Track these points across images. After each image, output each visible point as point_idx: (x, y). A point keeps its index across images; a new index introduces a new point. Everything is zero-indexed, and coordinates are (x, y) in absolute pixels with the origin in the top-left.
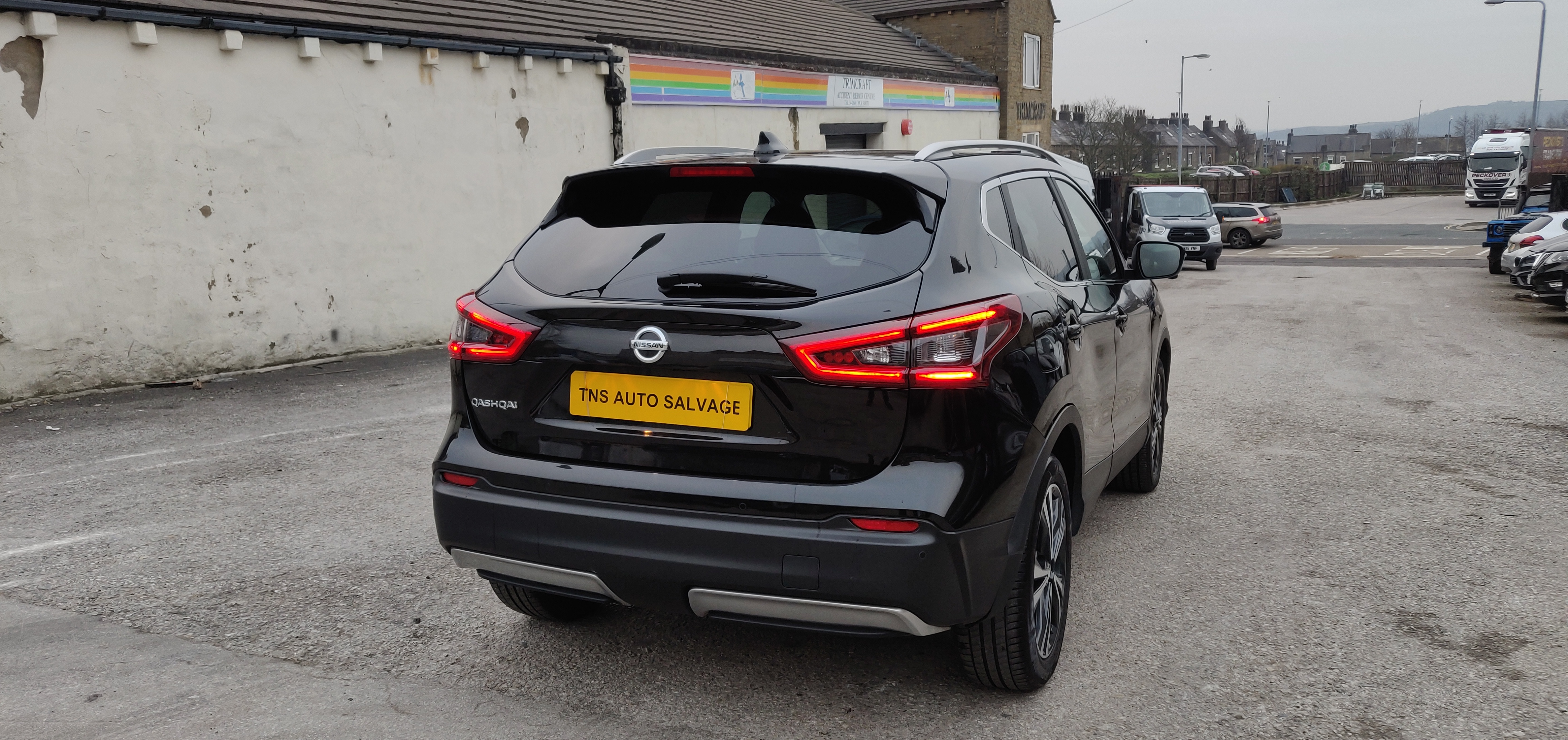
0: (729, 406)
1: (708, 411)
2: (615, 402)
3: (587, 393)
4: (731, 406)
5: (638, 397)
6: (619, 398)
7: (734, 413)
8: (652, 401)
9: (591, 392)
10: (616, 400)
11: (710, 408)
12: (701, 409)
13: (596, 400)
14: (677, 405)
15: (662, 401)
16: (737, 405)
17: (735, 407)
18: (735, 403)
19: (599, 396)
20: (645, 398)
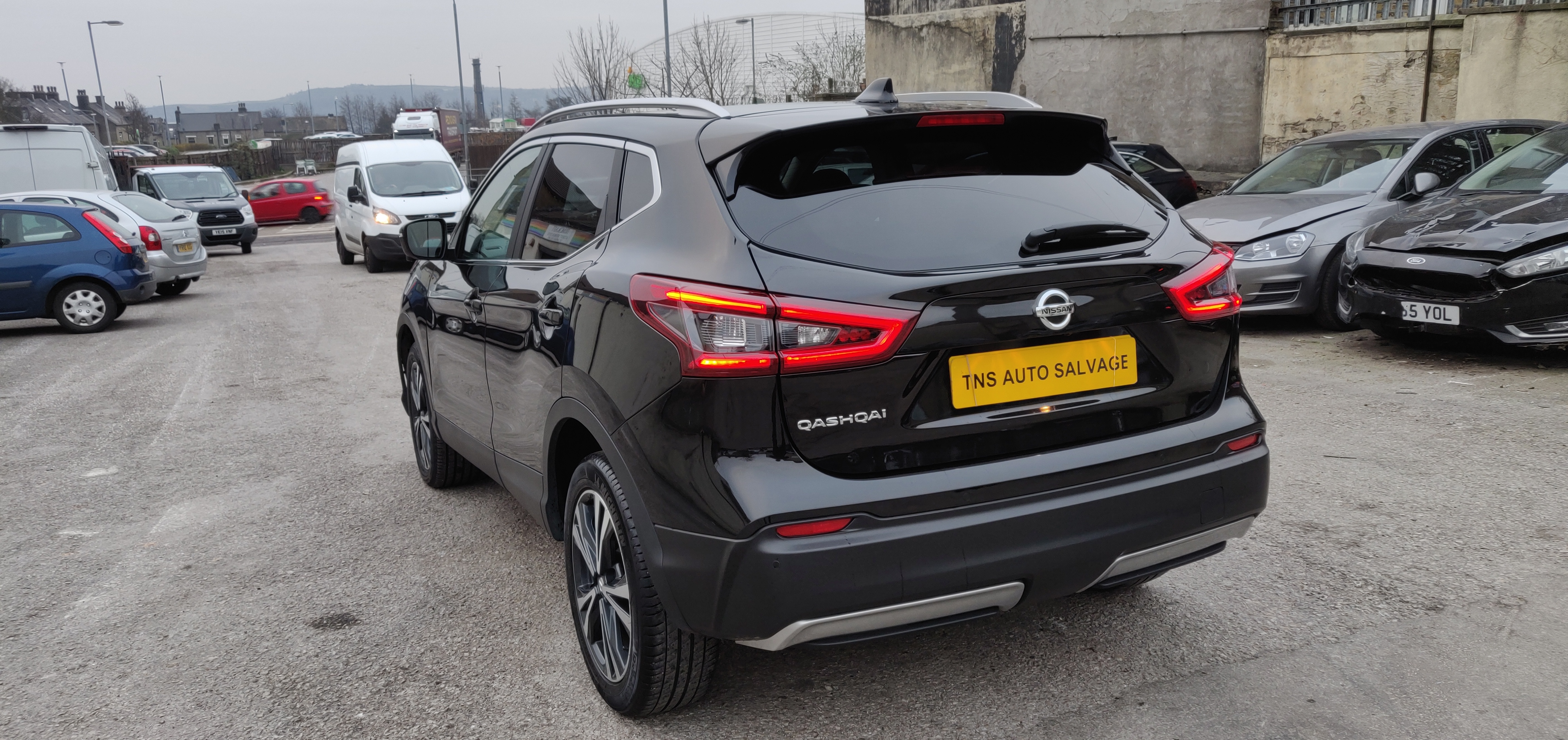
0: (1117, 361)
1: (1098, 371)
2: (1004, 384)
3: (971, 380)
4: (1120, 361)
5: (1028, 372)
6: (1008, 378)
7: (1123, 368)
8: (1043, 372)
9: (976, 377)
10: (1006, 380)
11: (1100, 367)
12: (1091, 371)
13: (982, 385)
14: (1068, 372)
15: (1052, 371)
16: (1125, 359)
17: (1123, 362)
18: (1123, 356)
19: (986, 380)
20: (1035, 371)
